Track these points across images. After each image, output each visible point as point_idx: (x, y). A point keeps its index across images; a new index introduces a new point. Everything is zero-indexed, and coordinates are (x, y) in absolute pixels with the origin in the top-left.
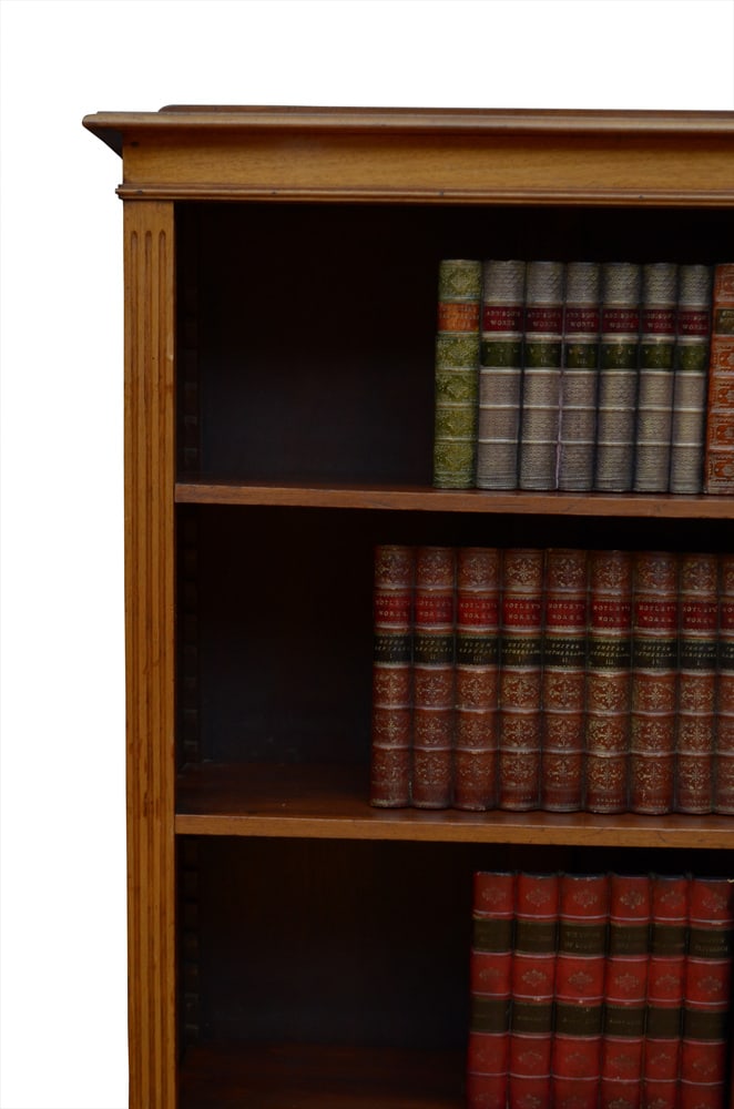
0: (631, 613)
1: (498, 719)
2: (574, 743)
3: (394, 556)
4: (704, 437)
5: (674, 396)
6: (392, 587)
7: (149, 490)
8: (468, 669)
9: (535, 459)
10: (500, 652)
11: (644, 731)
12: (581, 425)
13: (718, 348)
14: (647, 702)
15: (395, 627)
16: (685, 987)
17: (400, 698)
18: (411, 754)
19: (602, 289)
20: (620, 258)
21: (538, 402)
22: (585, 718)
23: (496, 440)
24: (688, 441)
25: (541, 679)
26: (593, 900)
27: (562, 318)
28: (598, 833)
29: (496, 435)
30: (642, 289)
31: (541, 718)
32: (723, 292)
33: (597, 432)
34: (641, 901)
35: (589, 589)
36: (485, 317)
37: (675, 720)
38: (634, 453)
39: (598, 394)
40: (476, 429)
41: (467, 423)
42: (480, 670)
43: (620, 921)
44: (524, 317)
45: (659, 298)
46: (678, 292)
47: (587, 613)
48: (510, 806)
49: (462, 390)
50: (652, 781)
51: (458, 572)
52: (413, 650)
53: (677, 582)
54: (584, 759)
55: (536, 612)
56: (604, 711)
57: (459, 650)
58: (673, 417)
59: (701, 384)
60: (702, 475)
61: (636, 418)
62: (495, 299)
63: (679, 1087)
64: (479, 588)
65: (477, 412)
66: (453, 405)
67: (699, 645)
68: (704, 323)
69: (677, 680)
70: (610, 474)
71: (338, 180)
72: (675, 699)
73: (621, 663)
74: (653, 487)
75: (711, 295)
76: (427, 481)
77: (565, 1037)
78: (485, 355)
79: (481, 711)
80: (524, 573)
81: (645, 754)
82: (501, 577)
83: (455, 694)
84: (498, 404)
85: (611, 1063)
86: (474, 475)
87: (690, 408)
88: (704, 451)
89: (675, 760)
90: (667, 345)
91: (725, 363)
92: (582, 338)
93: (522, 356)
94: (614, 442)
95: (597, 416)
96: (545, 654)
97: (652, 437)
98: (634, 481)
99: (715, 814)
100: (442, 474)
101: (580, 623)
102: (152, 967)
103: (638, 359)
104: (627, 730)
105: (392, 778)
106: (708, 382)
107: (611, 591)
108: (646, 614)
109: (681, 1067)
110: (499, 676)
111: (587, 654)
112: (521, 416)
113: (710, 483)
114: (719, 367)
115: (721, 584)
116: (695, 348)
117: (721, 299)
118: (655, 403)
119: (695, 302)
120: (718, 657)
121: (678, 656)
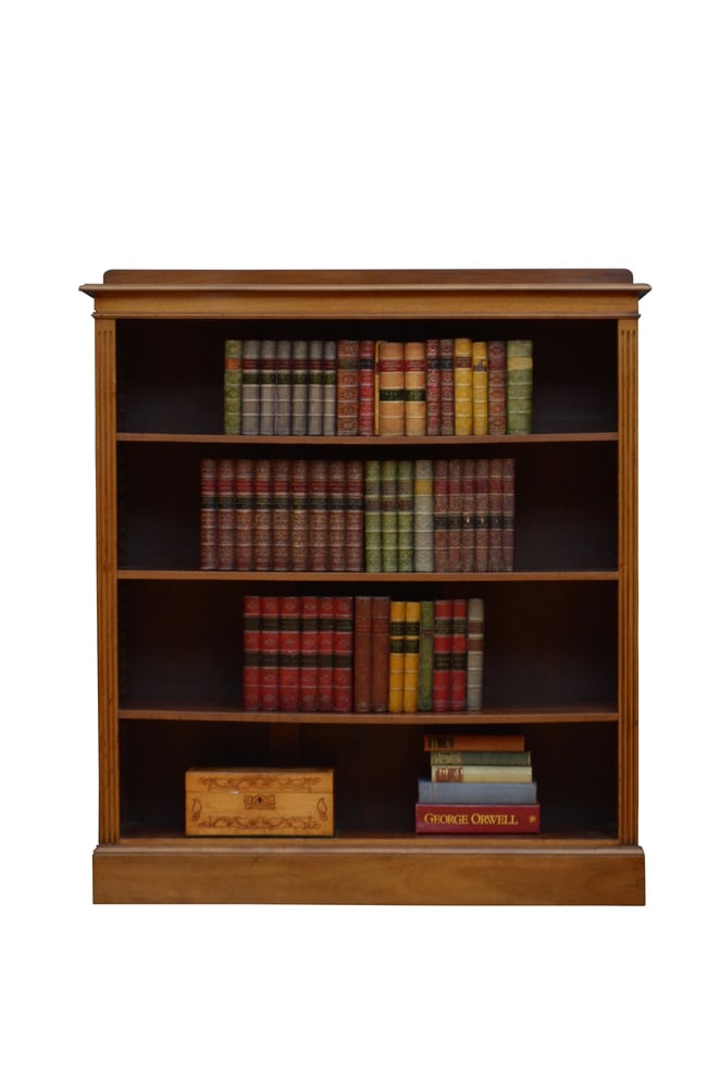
0: (309, 486)
1: (254, 532)
2: (286, 541)
3: (209, 464)
4: (336, 412)
5: (323, 396)
6: (208, 476)
7: (106, 436)
8: (241, 511)
9: (266, 422)
10: (254, 504)
11: (314, 535)
12: (285, 407)
13: (340, 375)
14: (316, 524)
15: (210, 494)
16: (335, 645)
17: (213, 524)
18: (217, 548)
19: (292, 352)
21: (267, 399)
22: (290, 531)
23: (250, 414)
24: (330, 414)
25: (272, 514)
26: (293, 607)
27: (276, 364)
29: (250, 412)
30: (308, 352)
31: (272, 531)
32: (341, 352)
33: (292, 411)
34: (313, 607)
35: (291, 476)
36: (244, 364)
37: (329, 531)
38: (307, 420)
39: (292, 395)
40: (241, 410)
41: (237, 407)
42: (245, 511)
43: (306, 616)
44: (260, 364)
45: (316, 355)
46: (323, 353)
47: (290, 487)
48: (260, 569)
49: (234, 394)
50: (319, 557)
51: (236, 471)
52: (218, 503)
53: (328, 473)
54: (290, 549)
55: (269, 486)
56: (299, 528)
57: (237, 503)
58: (323, 404)
59: (334, 391)
60: (336, 428)
61: (308, 404)
62: (248, 357)
63: (333, 689)
64: (245, 476)
65: (242, 403)
66: (232, 400)
67: (336, 499)
68: (334, 365)
69: (329, 515)
70: (298, 427)
71: (181, 310)
72: (329, 522)
73: (304, 507)
74: (317, 433)
75: (337, 353)
76: (221, 431)
77: (284, 668)
78: (245, 379)
79: (246, 528)
80: (263, 470)
81: (316, 545)
82: (254, 472)
83: (236, 522)
84: (250, 400)
85: (304, 680)
86: (241, 430)
87: (330, 400)
88: (336, 418)
89: (329, 548)
90: (319, 374)
91: (343, 381)
92: (285, 372)
93: (260, 380)
94: (299, 415)
95: (292, 404)
96: (273, 504)
97: (315, 412)
98: (307, 431)
99: (346, 571)
100: (228, 429)
101: (287, 491)
102: (107, 636)
103: (308, 380)
104: (309, 535)
105: (209, 557)
106: (337, 389)
107: (300, 477)
108: (315, 486)
109: (334, 681)
110: (254, 514)
111: (291, 504)
112: (260, 404)
113: (339, 431)
114: (341, 383)
115: (346, 474)
116: (331, 375)
117: (341, 355)
118: (315, 398)
119: (330, 356)
120: (347, 505)
121: (329, 504)
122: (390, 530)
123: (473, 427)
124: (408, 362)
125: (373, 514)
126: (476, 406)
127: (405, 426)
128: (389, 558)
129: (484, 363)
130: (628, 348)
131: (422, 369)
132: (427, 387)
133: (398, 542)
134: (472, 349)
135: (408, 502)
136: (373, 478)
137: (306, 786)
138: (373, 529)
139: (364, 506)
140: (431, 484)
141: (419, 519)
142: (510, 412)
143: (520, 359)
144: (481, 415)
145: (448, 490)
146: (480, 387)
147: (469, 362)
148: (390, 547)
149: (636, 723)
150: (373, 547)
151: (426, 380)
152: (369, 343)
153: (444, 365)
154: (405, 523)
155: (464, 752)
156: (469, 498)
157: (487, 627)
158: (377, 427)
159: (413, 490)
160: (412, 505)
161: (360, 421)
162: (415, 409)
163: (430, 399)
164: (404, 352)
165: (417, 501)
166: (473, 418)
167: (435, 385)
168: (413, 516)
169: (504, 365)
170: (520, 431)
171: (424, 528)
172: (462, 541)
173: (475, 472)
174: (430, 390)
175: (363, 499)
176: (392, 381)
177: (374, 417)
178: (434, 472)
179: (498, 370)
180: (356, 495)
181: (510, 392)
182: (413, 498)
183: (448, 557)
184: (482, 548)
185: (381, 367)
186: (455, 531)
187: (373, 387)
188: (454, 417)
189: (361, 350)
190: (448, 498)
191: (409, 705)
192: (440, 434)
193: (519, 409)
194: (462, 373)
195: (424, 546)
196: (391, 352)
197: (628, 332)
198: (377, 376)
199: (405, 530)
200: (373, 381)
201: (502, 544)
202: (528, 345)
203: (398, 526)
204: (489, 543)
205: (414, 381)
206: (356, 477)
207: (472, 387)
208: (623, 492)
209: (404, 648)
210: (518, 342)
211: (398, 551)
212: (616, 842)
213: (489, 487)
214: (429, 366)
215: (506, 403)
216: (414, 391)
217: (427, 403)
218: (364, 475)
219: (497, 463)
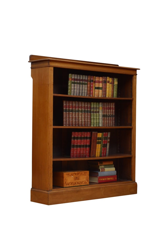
0: (82, 107)
2: (78, 119)
3: (65, 101)
5: (85, 87)
6: (65, 105)
7: (51, 94)
9: (75, 93)
10: (72, 111)
12: (78, 90)
13: (88, 83)
14: (83, 116)
15: (64, 108)
16: (86, 142)
17: (65, 115)
18: (66, 121)
19: (80, 77)
20: (79, 74)
21: (76, 87)
23: (73, 91)
24: (86, 92)
25: (75, 113)
26: (80, 134)
27: (77, 80)
30: (83, 77)
31: (75, 117)
32: (89, 78)
33: (80, 90)
34: (84, 134)
35: (79, 105)
38: (82, 92)
39: (80, 87)
40: (71, 90)
43: (82, 136)
44: (75, 79)
46: (85, 78)
48: (73, 126)
49: (70, 86)
50: (83, 123)
51: (69, 103)
52: (66, 111)
54: (79, 121)
55: (75, 107)
56: (80, 117)
57: (69, 111)
58: (85, 89)
59: (87, 86)
60: (87, 95)
61: (82, 89)
62: (73, 78)
63: (86, 152)
65: (71, 88)
69: (85, 114)
70: (81, 94)
73: (81, 112)
74: (84, 95)
75: (87, 78)
76: (67, 94)
77: (78, 148)
78: (72, 83)
79: (71, 117)
80: (74, 103)
82: (72, 104)
83: (69, 115)
84: (73, 87)
85: (81, 150)
86: (71, 94)
89: (85, 121)
92: (79, 82)
93: (75, 83)
95: (80, 89)
96: (76, 111)
97: (84, 91)
100: (69, 94)
101: (78, 108)
103: (83, 84)
104: (82, 118)
110: (72, 113)
111: (79, 111)
112: (74, 89)
115: (87, 105)
116: (86, 83)
120: (88, 112)
121: (85, 111)
122: (95, 117)
123: (109, 96)
124: (100, 81)
125: (92, 114)
126: (110, 91)
127: (99, 95)
128: (95, 123)
129: (111, 82)
130: (135, 81)
131: (102, 83)
132: (103, 87)
133: (96, 120)
134: (109, 79)
136: (92, 106)
137: (85, 174)
138: (92, 117)
139: (90, 112)
140: (102, 108)
143: (116, 82)
145: (105, 109)
147: (109, 82)
149: (135, 157)
150: (92, 121)
151: (103, 85)
152: (93, 76)
153: (105, 82)
154: (98, 116)
155: (104, 165)
156: (108, 111)
157: (110, 138)
158: (94, 95)
159: (99, 109)
160: (99, 112)
161: (90, 93)
162: (101, 92)
164: (99, 79)
166: (109, 94)
168: (99, 114)
171: (101, 117)
172: (106, 120)
173: (108, 105)
176: (97, 85)
177: (93, 93)
178: (102, 105)
179: (113, 83)
180: (89, 110)
181: (114, 89)
183: (105, 123)
184: (110, 121)
185: (95, 82)
186: (105, 118)
187: (93, 86)
188: (106, 93)
192: (104, 97)
193: (115, 93)
194: (108, 84)
195: (101, 121)
196: (97, 79)
198: (94, 84)
201: (113, 121)
202: (117, 79)
205: (101, 85)
206: (89, 106)
207: (109, 87)
211: (97, 122)
212: (132, 181)
213: (111, 108)
215: (114, 91)
216: (100, 87)
217: (102, 90)
219: (112, 103)
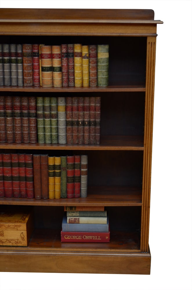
0: (13, 107)
2: (4, 131)
4: (23, 76)
5: (17, 68)
11: (16, 128)
12: (1, 74)
13: (24, 60)
14: (16, 123)
16: (26, 173)
19: (2, 49)
22: (6, 126)
24: (20, 77)
26: (8, 158)
28: (5, 147)
32: (24, 49)
33: (4, 75)
34: (16, 158)
35: (5, 103)
37: (22, 126)
38: (11, 79)
39: (3, 68)
43: (13, 162)
45: (13, 51)
46: (16, 49)
47: (5, 107)
50: (18, 137)
53: (21, 102)
54: (6, 134)
56: (9, 125)
58: (17, 72)
59: (22, 66)
60: (23, 83)
61: (10, 72)
63: (26, 190)
67: (25, 113)
68: (21, 55)
69: (22, 119)
70: (7, 83)
72: (22, 123)
73: (11, 116)
74: (15, 85)
75: (22, 50)
77: (5, 181)
81: (16, 132)
85: (14, 186)
87: (20, 71)
88: (23, 78)
89: (22, 133)
90: (14, 59)
91: (25, 62)
94: (7, 77)
95: (3, 72)
97: (14, 76)
98: (11, 84)
99: (29, 143)
101: (4, 109)
103: (10, 61)
104: (14, 128)
106: (23, 66)
107: (9, 104)
108: (15, 108)
109: (26, 187)
111: (5, 115)
113: (25, 84)
114: (24, 63)
115: (29, 102)
116: (20, 60)
117: (24, 51)
118: (14, 70)
119: (20, 51)
120: (29, 115)
121: (22, 115)
122: (48, 127)
123: (82, 83)
124: (54, 54)
125: (40, 120)
126: (84, 74)
127: (53, 83)
128: (48, 138)
129: (87, 55)
130: (151, 50)
131: (60, 58)
132: (62, 66)
133: (51, 131)
134: (82, 49)
135: (55, 115)
136: (40, 105)
137: (16, 228)
138: (41, 126)
139: (37, 116)
140: (64, 107)
141: (60, 122)
142: (99, 77)
143: (103, 53)
144: (86, 78)
145: (72, 110)
146: (86, 66)
147: (80, 55)
148: (48, 134)
149: (149, 207)
150: (41, 133)
151: (62, 62)
152: (36, 45)
153: (70, 56)
154: (54, 123)
155: (80, 212)
156: (81, 113)
157: (89, 166)
158: (41, 82)
159: (57, 110)
160: (57, 116)
161: (33, 79)
162: (57, 76)
163: (63, 71)
164: (52, 50)
165: (59, 114)
166: (82, 79)
167: (65, 65)
168: (57, 121)
169: (96, 56)
170: (103, 86)
171: (62, 126)
172: (78, 131)
173: (84, 103)
174: (63, 67)
175: (36, 113)
176: (46, 63)
177: (40, 78)
178: (66, 102)
179: (93, 58)
180: (33, 111)
181: (98, 68)
182: (57, 113)
183: (72, 138)
184: (86, 134)
185: (41, 56)
186: (75, 127)
187: (39, 65)
188: (74, 79)
189: (33, 48)
190: (72, 113)
191: (57, 196)
192: (68, 87)
193: (103, 75)
194: (77, 59)
195: (62, 133)
196: (46, 50)
197: (152, 43)
198: (40, 60)
199: (54, 127)
200: (39, 62)
201: (95, 133)
202: (107, 47)
203: (51, 125)
204: (90, 132)
205: (56, 63)
206: (33, 104)
207: (82, 66)
208: (147, 114)
209: (54, 175)
210: (102, 46)
211: (51, 135)
212: (139, 251)
213: (89, 108)
214: (63, 56)
215: (97, 72)
216: (56, 67)
217: (62, 73)
218: (36, 103)
219: (93, 99)
